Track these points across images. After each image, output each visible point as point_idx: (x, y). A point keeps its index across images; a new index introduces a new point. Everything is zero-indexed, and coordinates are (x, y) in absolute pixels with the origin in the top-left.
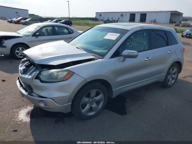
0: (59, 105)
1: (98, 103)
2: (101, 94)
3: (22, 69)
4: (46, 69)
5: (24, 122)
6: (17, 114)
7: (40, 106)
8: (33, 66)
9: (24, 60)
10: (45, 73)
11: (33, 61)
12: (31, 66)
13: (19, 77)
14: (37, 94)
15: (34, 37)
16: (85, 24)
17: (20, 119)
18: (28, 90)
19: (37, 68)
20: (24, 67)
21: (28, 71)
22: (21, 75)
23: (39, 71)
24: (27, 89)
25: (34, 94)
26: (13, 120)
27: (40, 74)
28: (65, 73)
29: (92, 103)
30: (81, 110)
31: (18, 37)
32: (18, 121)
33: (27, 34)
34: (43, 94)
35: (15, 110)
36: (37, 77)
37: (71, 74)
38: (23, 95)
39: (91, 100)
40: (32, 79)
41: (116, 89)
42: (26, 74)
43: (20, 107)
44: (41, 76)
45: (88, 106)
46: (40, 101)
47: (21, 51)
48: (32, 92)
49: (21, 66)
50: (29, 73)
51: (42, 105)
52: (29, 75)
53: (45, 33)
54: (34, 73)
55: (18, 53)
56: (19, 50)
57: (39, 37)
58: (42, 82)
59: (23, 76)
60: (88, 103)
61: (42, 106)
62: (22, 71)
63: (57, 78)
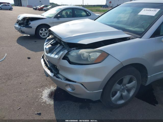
0: (88, 92)
1: (129, 90)
2: (135, 80)
3: (47, 47)
4: (74, 49)
5: (48, 105)
6: (41, 94)
7: (66, 89)
8: (59, 45)
9: (49, 38)
10: (74, 53)
11: (61, 38)
12: (57, 44)
13: (43, 56)
14: (64, 77)
15: (56, 19)
16: (96, 11)
17: (44, 101)
18: (53, 71)
19: (64, 47)
20: (50, 46)
21: (54, 50)
22: (46, 53)
23: (67, 51)
24: (52, 69)
25: (60, 76)
26: (37, 100)
27: (68, 53)
28: (98, 54)
29: (123, 90)
30: (111, 98)
31: (42, 19)
32: (42, 102)
33: (50, 16)
34: (70, 77)
35: (39, 89)
36: (65, 58)
37: (105, 55)
38: (48, 75)
39: (122, 87)
40: (59, 59)
41: (152, 75)
42: (52, 54)
43: (43, 87)
44: (69, 56)
45: (118, 94)
46: (67, 85)
47: (44, 32)
48: (58, 73)
49: (46, 44)
50: (55, 53)
51: (69, 89)
52: (56, 54)
53: (65, 16)
54: (62, 53)
55: (41, 34)
56: (42, 30)
57: (60, 19)
58: (70, 63)
59: (49, 55)
60: (119, 90)
61: (69, 91)
62: (48, 50)
63: (87, 60)
